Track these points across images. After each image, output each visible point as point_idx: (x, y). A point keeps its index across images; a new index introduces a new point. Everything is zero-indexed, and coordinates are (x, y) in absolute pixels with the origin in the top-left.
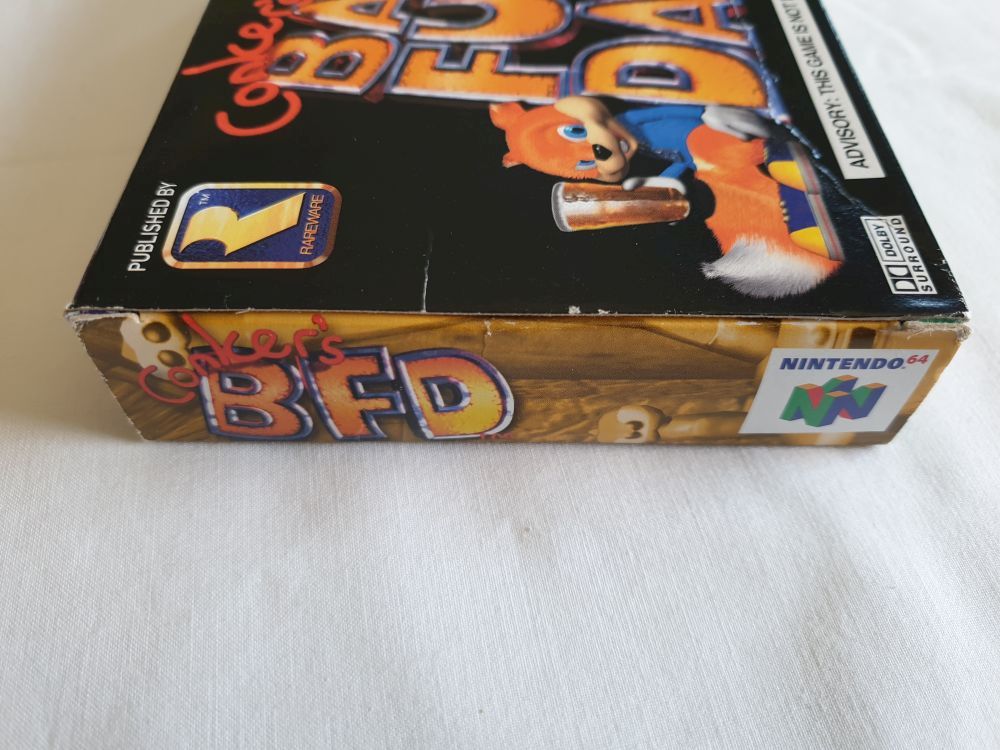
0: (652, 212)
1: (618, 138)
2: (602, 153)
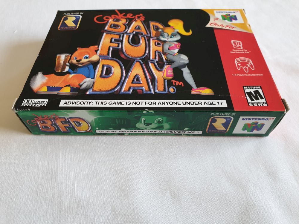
0: (59, 67)
1: (83, 63)
2: (78, 61)
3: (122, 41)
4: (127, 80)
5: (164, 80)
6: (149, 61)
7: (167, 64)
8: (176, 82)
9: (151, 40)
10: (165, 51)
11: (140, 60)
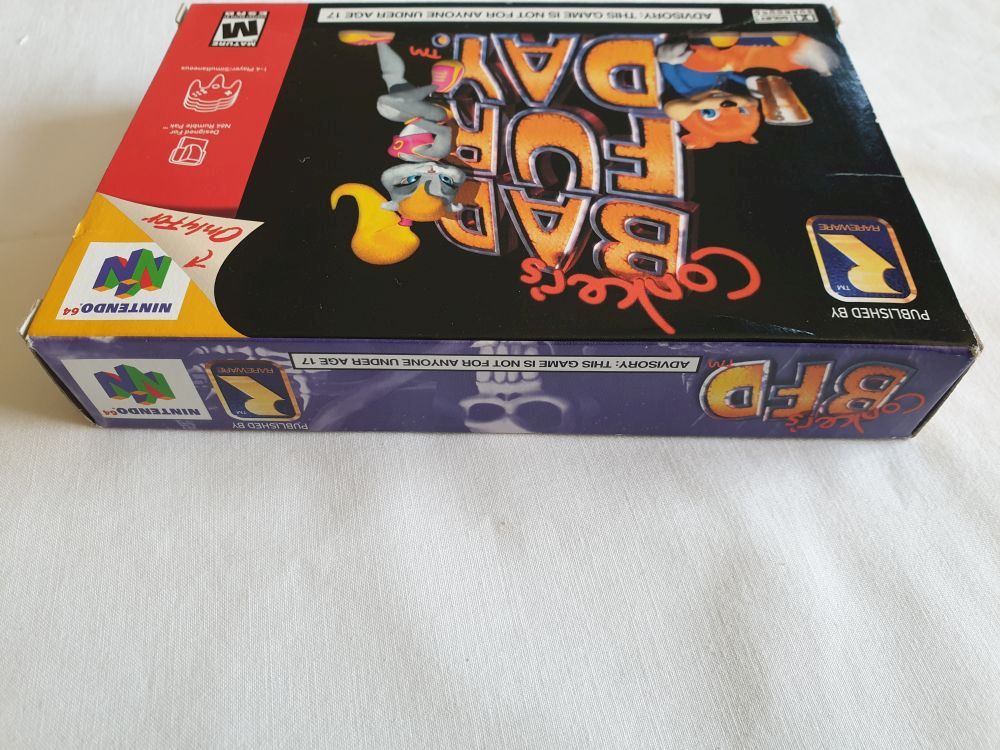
3: (603, 164)
4: (566, 59)
5: (460, 59)
6: (504, 104)
7: (447, 94)
8: (430, 56)
9: (493, 170)
10: (448, 130)
11: (532, 105)
